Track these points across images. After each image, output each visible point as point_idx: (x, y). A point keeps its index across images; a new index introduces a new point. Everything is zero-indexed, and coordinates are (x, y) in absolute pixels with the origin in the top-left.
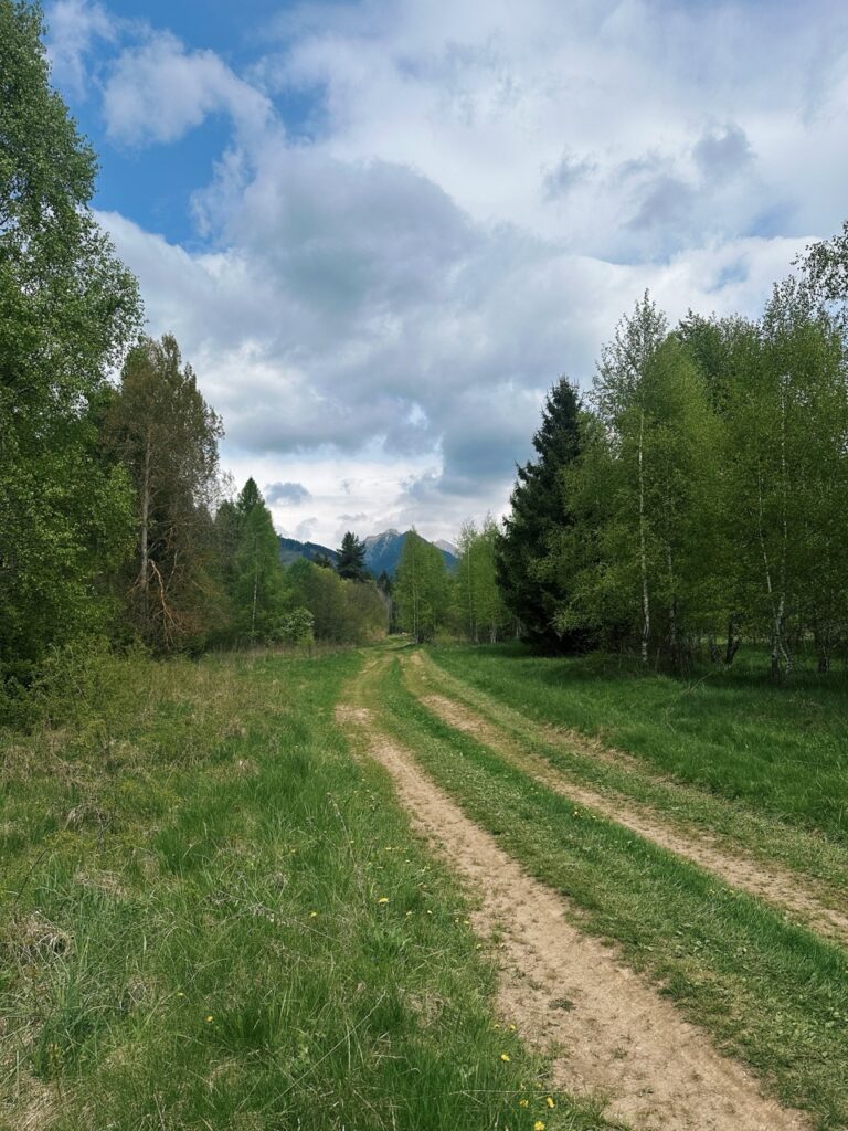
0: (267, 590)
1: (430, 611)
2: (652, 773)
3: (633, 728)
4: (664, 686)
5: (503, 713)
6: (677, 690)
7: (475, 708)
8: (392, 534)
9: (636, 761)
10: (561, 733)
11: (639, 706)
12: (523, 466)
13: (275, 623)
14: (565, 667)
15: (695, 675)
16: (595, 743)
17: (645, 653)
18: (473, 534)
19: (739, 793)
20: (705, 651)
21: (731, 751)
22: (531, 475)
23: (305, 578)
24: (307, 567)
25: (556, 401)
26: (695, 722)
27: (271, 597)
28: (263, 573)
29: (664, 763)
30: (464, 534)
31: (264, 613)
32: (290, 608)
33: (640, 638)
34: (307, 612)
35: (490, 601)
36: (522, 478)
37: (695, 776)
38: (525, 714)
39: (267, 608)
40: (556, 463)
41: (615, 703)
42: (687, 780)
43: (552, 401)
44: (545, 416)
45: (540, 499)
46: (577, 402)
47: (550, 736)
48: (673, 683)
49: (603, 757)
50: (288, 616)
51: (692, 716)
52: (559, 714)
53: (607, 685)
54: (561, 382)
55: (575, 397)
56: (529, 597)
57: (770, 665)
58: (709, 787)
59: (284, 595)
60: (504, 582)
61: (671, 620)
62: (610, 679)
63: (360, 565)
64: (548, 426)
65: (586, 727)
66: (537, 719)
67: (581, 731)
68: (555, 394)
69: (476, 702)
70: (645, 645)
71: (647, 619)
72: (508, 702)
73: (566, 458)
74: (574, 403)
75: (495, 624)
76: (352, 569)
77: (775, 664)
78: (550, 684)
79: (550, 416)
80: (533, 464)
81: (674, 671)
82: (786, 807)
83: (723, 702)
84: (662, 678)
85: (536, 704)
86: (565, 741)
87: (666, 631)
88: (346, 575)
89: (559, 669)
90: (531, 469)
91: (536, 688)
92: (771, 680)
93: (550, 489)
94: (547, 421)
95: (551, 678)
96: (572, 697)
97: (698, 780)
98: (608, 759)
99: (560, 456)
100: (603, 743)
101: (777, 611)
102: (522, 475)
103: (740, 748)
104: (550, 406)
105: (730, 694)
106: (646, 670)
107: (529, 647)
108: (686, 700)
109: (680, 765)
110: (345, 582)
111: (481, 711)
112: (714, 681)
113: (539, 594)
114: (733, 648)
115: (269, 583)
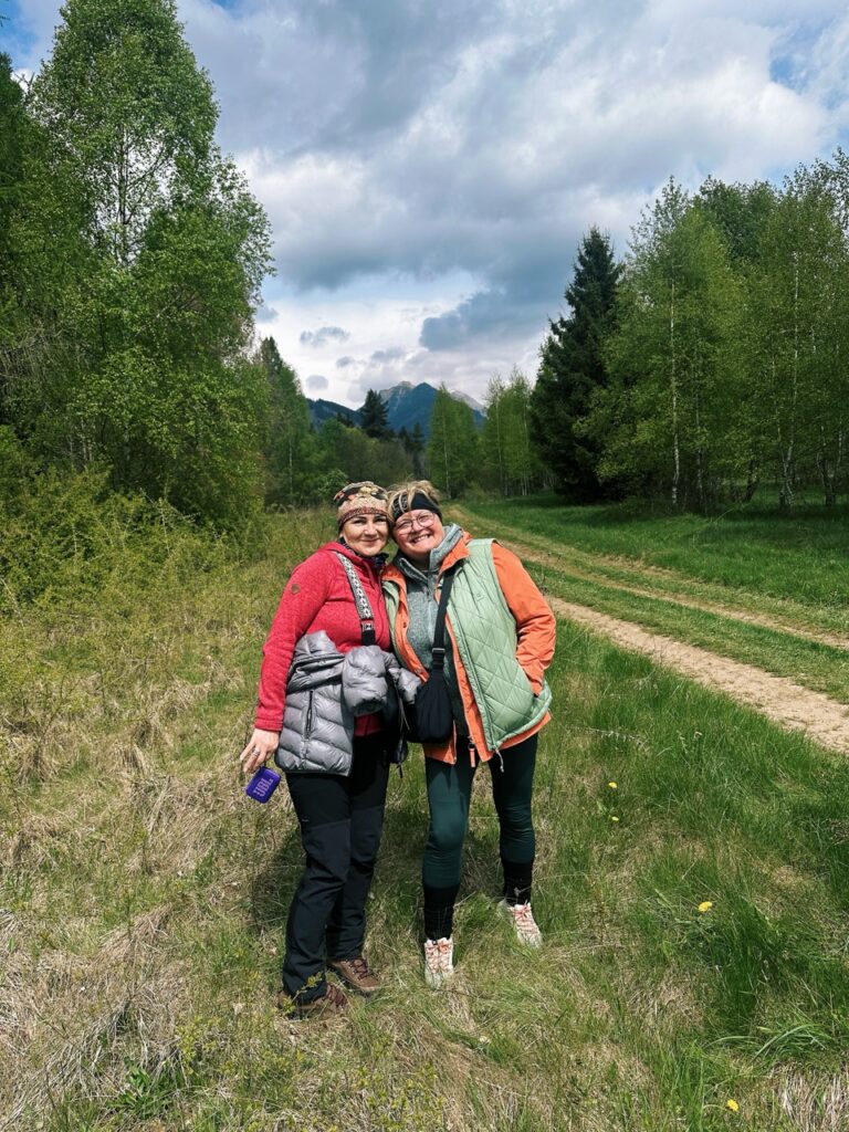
0: (303, 453)
1: (462, 467)
2: (683, 578)
3: (667, 552)
4: (690, 521)
5: (562, 549)
6: (702, 524)
7: (537, 547)
8: (404, 386)
9: (671, 572)
10: (611, 559)
11: (670, 537)
12: (556, 320)
13: (312, 485)
14: (604, 512)
15: (715, 513)
16: (639, 564)
17: (675, 496)
18: (502, 388)
19: (742, 583)
20: (727, 492)
21: (740, 560)
22: (564, 330)
23: (336, 439)
24: (337, 428)
25: (588, 253)
26: (715, 546)
27: (307, 459)
28: (297, 436)
29: (692, 571)
30: (492, 389)
31: (301, 475)
32: (324, 469)
33: (673, 485)
34: (341, 473)
35: (520, 455)
36: (555, 333)
37: (713, 576)
38: (579, 548)
39: (303, 471)
40: (589, 318)
41: (652, 537)
42: (708, 580)
43: (583, 253)
44: (577, 269)
45: (573, 354)
46: (608, 253)
47: (604, 562)
48: (697, 519)
49: (646, 572)
50: (324, 478)
51: (712, 542)
52: (608, 546)
53: (643, 525)
54: (592, 232)
55: (606, 248)
56: (562, 451)
57: (778, 502)
58: (723, 582)
59: (317, 457)
60: (537, 437)
61: (698, 467)
62: (645, 520)
63: (384, 423)
64: (580, 281)
65: (631, 553)
66: (589, 551)
67: (627, 557)
68: (587, 245)
69: (536, 542)
70: (675, 490)
71: (677, 467)
72: (563, 541)
73: (598, 312)
74: (605, 255)
75: (525, 476)
76: (376, 428)
77: (782, 500)
78: (594, 526)
79: (581, 268)
80: (566, 319)
81: (699, 510)
82: (771, 588)
83: (738, 531)
84: (689, 516)
85: (587, 541)
86: (615, 564)
87: (693, 476)
88: (372, 434)
89: (597, 515)
90: (563, 323)
91: (581, 530)
92: (780, 512)
93: (582, 344)
94: (579, 274)
95: (593, 521)
96: (616, 534)
97: (716, 579)
98: (650, 573)
99: (592, 310)
100: (645, 563)
101: (786, 456)
102: (554, 329)
103: (747, 559)
104: (581, 259)
105: (744, 524)
106: (675, 512)
107: (562, 497)
108: (709, 530)
109: (703, 571)
110: (373, 441)
111: (543, 549)
112: (731, 517)
113: (572, 448)
114: (752, 488)
115: (303, 445)
